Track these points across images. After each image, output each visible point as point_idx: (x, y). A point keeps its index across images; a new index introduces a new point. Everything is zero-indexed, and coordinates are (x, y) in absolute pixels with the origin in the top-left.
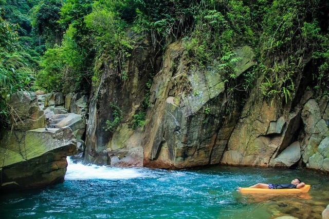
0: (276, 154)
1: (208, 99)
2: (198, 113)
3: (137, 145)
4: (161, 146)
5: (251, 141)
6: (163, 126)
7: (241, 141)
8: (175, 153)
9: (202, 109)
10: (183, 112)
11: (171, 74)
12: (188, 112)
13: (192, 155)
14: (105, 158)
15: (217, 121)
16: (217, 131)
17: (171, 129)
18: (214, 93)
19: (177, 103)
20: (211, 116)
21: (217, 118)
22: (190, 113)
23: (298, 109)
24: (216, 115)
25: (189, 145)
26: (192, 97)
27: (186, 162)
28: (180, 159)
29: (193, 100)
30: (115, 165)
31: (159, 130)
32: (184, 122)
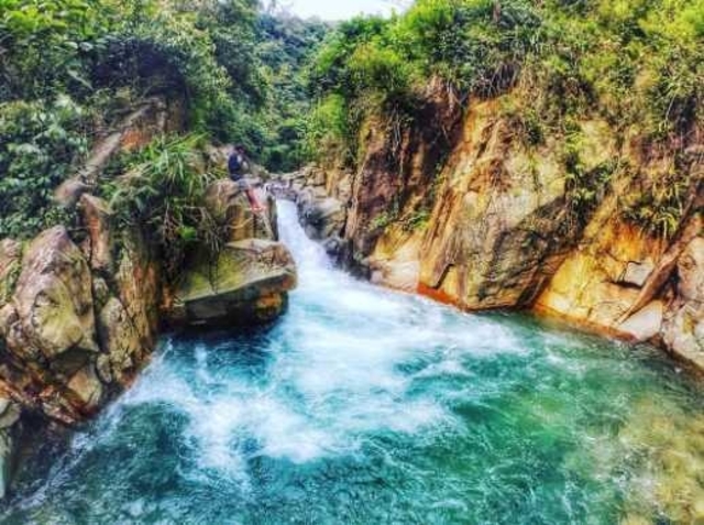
0: (625, 316)
1: (536, 206)
2: (517, 229)
3: (412, 258)
4: (447, 271)
5: (591, 285)
6: (454, 239)
7: (574, 281)
8: (468, 289)
9: (523, 222)
10: (491, 224)
11: (476, 152)
12: (500, 224)
13: (494, 295)
14: (364, 270)
15: (544, 245)
16: (540, 261)
17: (467, 249)
18: (548, 197)
19: (482, 204)
20: (535, 236)
21: (544, 239)
22: (502, 227)
23: (676, 249)
24: (545, 235)
25: (492, 280)
26: (510, 199)
27: (483, 304)
28: (475, 299)
29: (510, 205)
30: (377, 283)
31: (447, 245)
32: (491, 241)
